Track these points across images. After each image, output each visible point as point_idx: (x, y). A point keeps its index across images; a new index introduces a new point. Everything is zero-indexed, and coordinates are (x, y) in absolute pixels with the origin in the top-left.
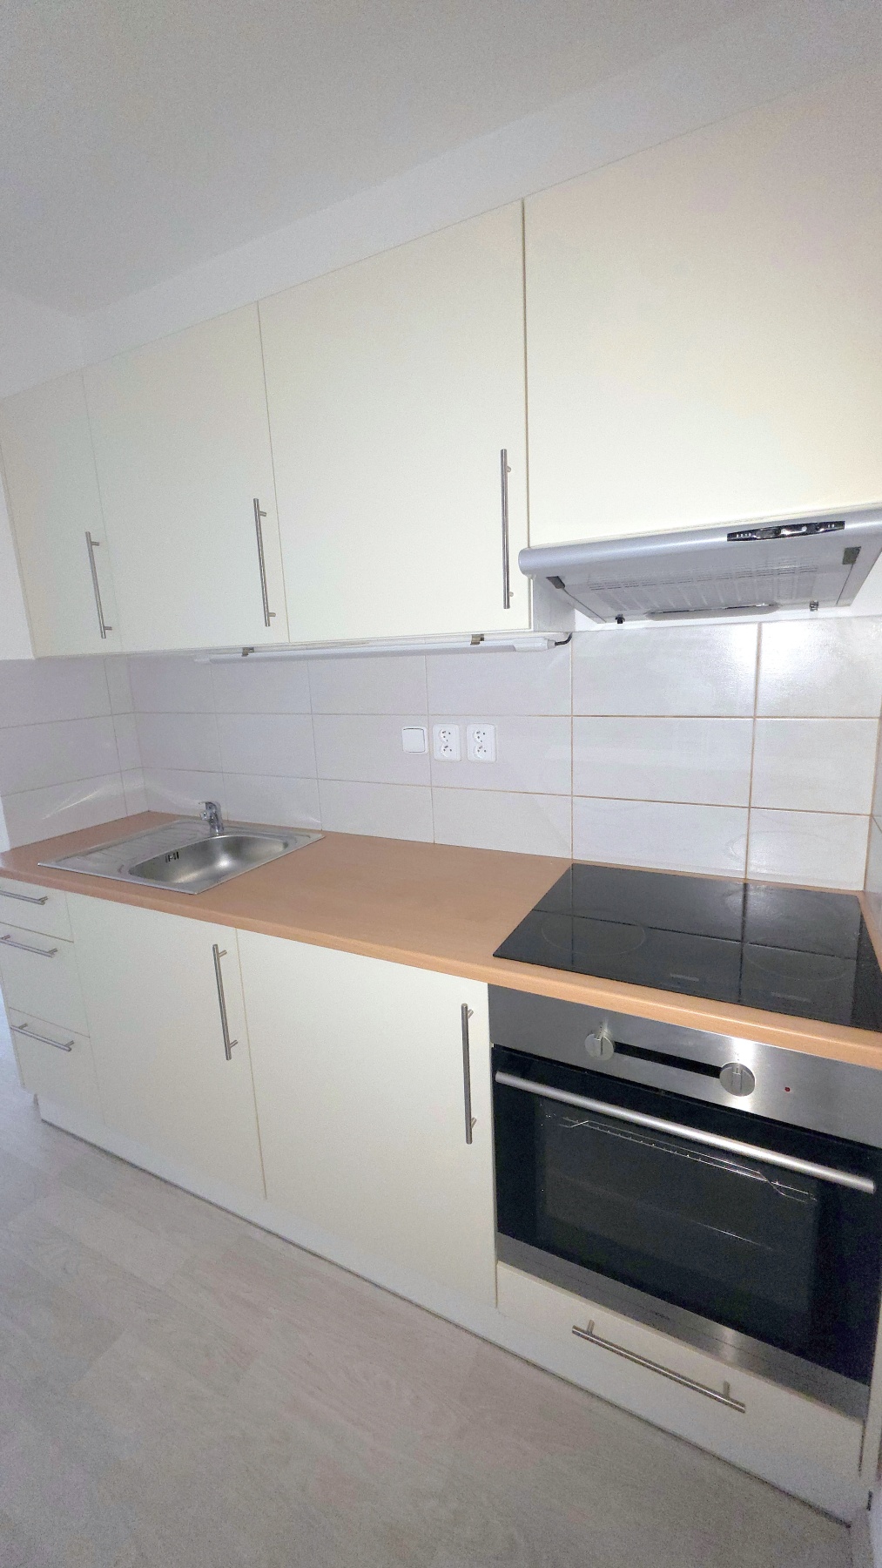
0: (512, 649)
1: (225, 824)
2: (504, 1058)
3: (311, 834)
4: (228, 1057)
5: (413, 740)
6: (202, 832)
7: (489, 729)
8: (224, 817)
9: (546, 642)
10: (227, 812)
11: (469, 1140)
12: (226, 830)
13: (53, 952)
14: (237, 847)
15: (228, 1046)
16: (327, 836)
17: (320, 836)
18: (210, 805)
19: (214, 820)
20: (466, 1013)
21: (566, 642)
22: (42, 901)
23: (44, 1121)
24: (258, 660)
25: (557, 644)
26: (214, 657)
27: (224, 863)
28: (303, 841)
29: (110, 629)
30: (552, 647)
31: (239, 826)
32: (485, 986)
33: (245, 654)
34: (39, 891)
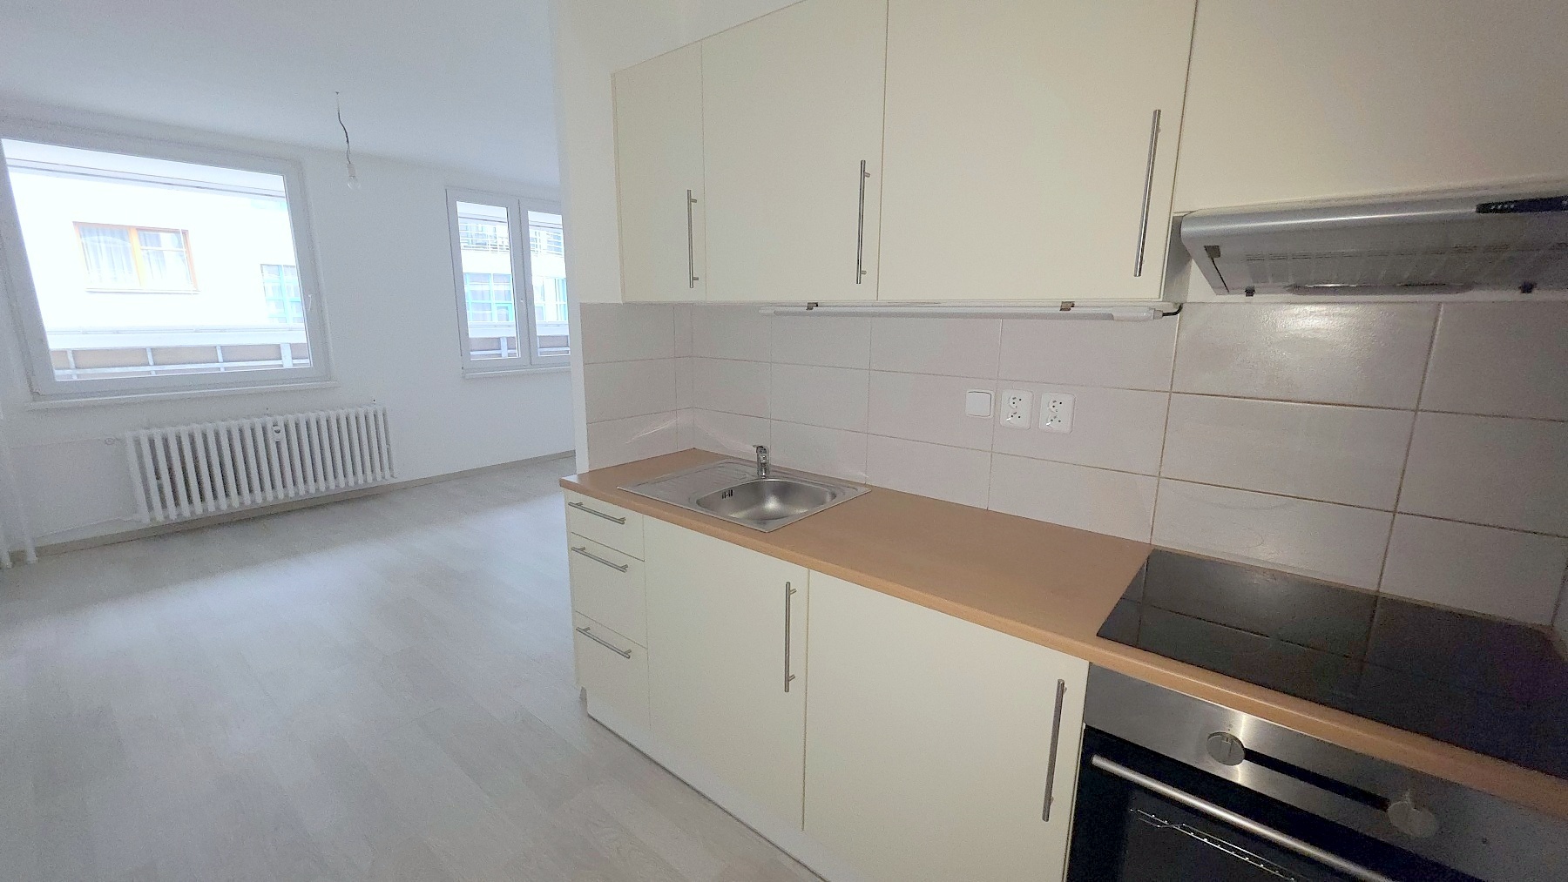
0: (1111, 317)
1: (771, 469)
2: (1095, 741)
3: (858, 488)
4: (787, 690)
5: (977, 403)
6: (751, 474)
7: (1067, 399)
8: (772, 463)
9: (1152, 311)
10: (775, 458)
11: (1046, 817)
12: (772, 474)
13: (624, 568)
14: (785, 491)
15: (788, 679)
16: (874, 491)
17: (868, 490)
18: (761, 449)
19: (763, 466)
20: (1061, 688)
21: (1176, 313)
22: (622, 521)
23: (589, 715)
24: (820, 314)
25: (1164, 315)
26: (778, 309)
27: (772, 505)
28: (851, 494)
29: (697, 279)
30: (1158, 318)
31: (781, 471)
32: (1086, 663)
33: (810, 308)
34: (619, 511)
